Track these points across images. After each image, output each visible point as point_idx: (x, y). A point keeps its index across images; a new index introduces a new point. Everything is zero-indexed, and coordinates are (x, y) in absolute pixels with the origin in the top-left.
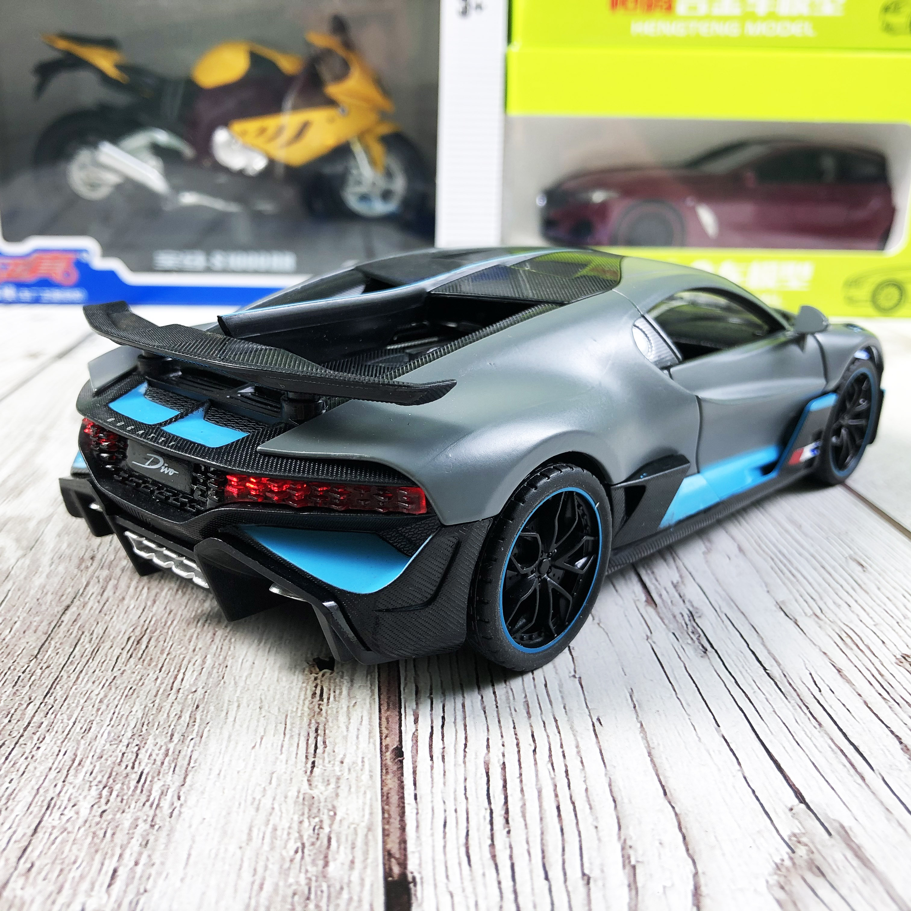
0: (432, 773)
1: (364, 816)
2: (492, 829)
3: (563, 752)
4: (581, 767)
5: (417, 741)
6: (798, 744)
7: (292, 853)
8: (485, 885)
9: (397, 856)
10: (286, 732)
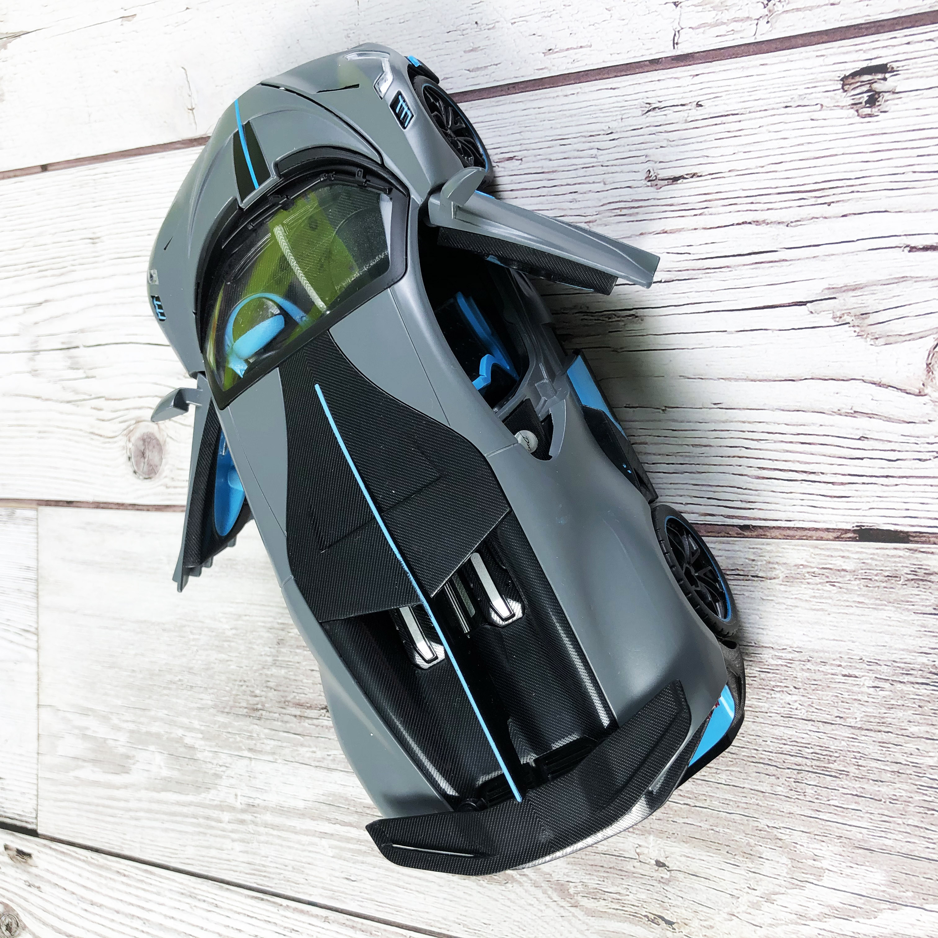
0: (766, 510)
1: (804, 550)
2: (820, 482)
3: (749, 431)
4: (764, 424)
5: (732, 516)
6: (748, 287)
7: (834, 588)
8: (865, 491)
9: (839, 534)
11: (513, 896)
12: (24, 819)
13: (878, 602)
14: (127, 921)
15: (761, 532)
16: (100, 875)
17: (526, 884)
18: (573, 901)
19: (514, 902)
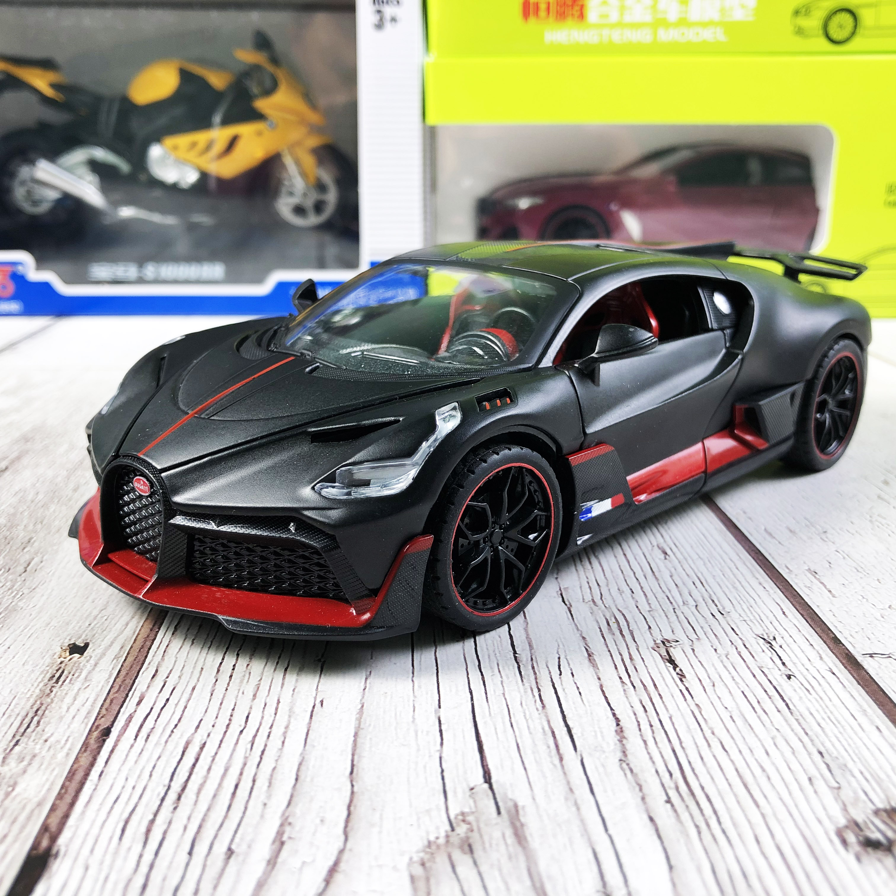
0: (129, 751)
1: (40, 791)
2: (160, 805)
3: (270, 733)
4: (280, 747)
5: (130, 722)
6: (512, 726)
8: (125, 859)
9: (53, 830)
10: (6, 713)
15: (93, 746)
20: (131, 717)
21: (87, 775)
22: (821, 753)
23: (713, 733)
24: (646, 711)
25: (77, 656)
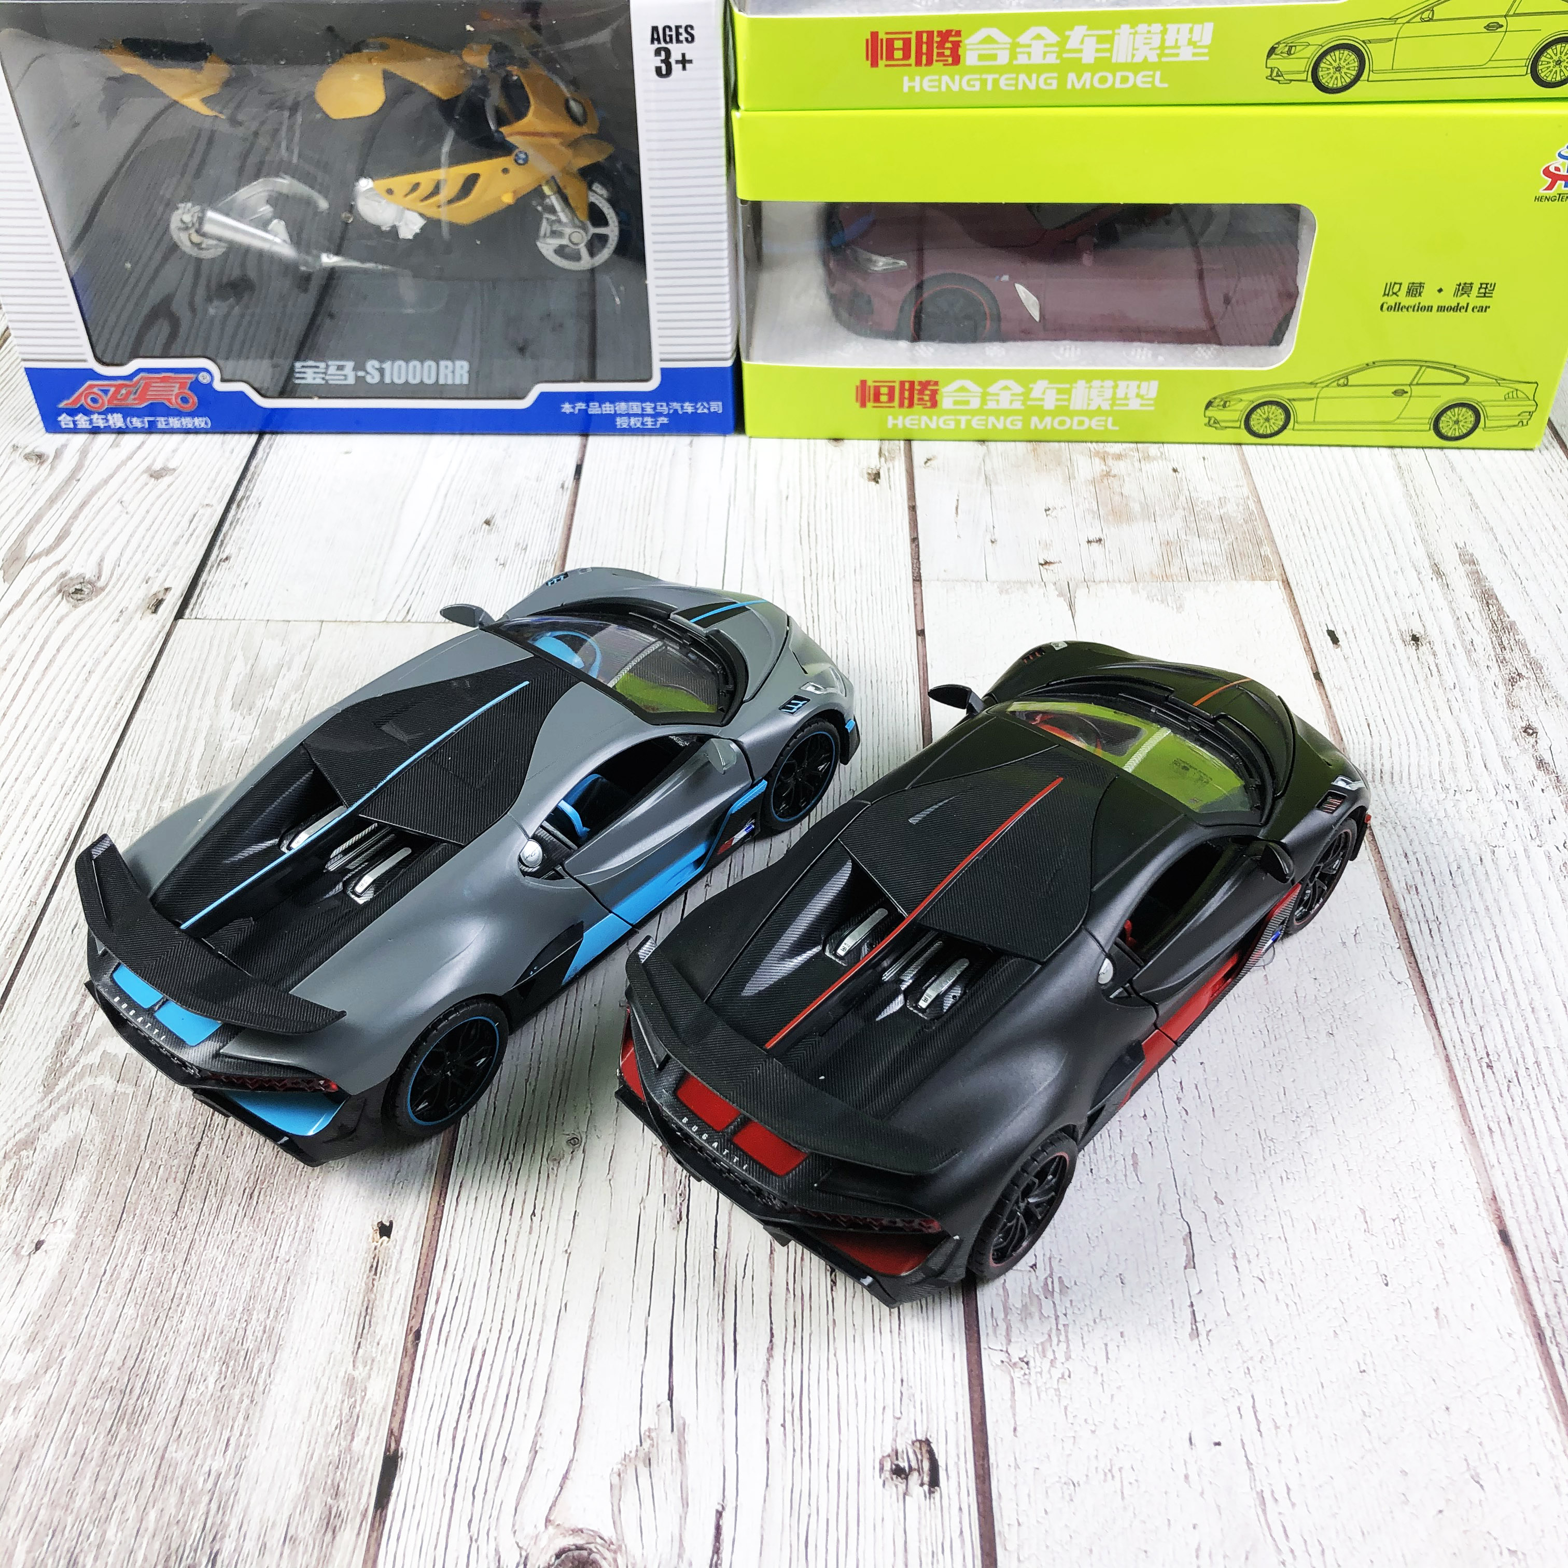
0: (435, 1357)
1: (383, 1397)
2: (459, 1414)
3: (529, 1340)
4: (536, 1356)
5: (432, 1324)
6: (696, 1340)
7: (333, 1428)
8: (442, 1462)
9: (396, 1434)
10: (346, 1310)
11: (28, 1092)
12: (198, 605)
13: (310, 1475)
14: (66, 706)
15: (411, 1351)
16: (120, 680)
17: (40, 1106)
18: (12, 1154)
19: (21, 1093)
20: (433, 1318)
21: (410, 1381)
22: (902, 1381)
23: (835, 1355)
24: (795, 1326)
25: (385, 1238)
